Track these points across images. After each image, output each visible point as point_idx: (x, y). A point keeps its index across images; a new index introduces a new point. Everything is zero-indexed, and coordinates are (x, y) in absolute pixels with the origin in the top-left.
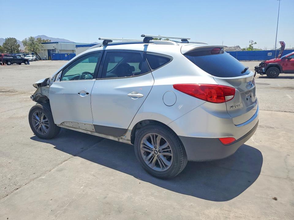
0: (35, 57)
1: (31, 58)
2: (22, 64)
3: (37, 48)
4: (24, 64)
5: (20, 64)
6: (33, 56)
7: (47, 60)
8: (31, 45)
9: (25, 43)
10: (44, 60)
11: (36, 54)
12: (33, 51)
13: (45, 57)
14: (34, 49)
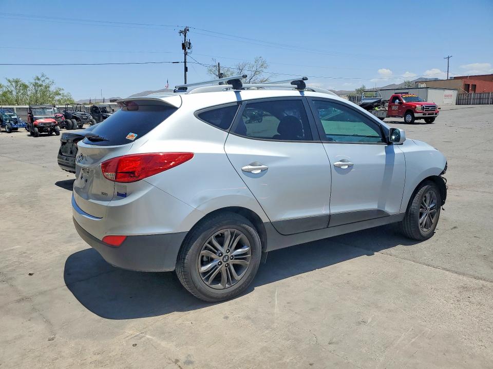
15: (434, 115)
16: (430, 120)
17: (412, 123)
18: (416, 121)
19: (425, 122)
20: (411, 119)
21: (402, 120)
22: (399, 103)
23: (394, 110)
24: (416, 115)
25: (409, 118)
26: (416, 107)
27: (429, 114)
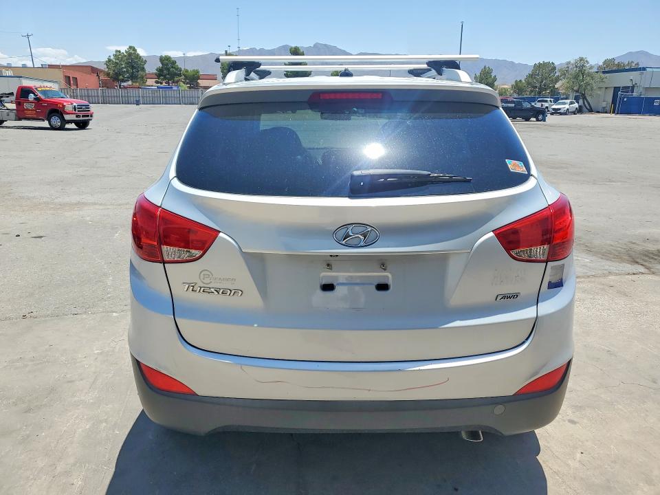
0: (576, 105)
1: (567, 106)
2: (532, 119)
3: (588, 84)
4: (535, 119)
5: (527, 120)
6: (571, 103)
7: (606, 113)
8: (576, 77)
9: (564, 73)
10: (598, 112)
11: (584, 98)
12: (577, 91)
13: (604, 104)
14: (580, 86)
15: (90, 118)
16: (82, 125)
17: (62, 128)
18: (67, 126)
19: (76, 127)
20: (59, 124)
21: (46, 124)
22: (34, 99)
23: (28, 110)
24: (67, 117)
25: (56, 121)
26: (64, 106)
27: (83, 116)
